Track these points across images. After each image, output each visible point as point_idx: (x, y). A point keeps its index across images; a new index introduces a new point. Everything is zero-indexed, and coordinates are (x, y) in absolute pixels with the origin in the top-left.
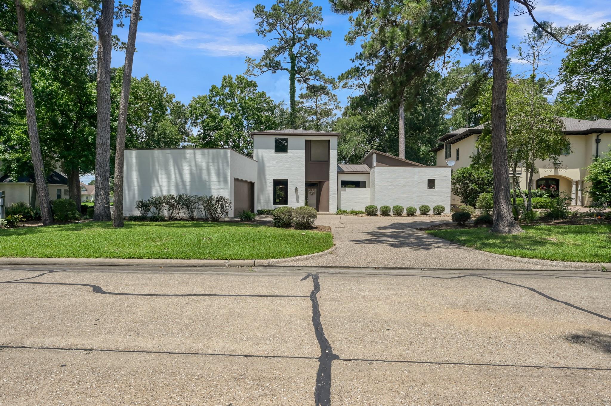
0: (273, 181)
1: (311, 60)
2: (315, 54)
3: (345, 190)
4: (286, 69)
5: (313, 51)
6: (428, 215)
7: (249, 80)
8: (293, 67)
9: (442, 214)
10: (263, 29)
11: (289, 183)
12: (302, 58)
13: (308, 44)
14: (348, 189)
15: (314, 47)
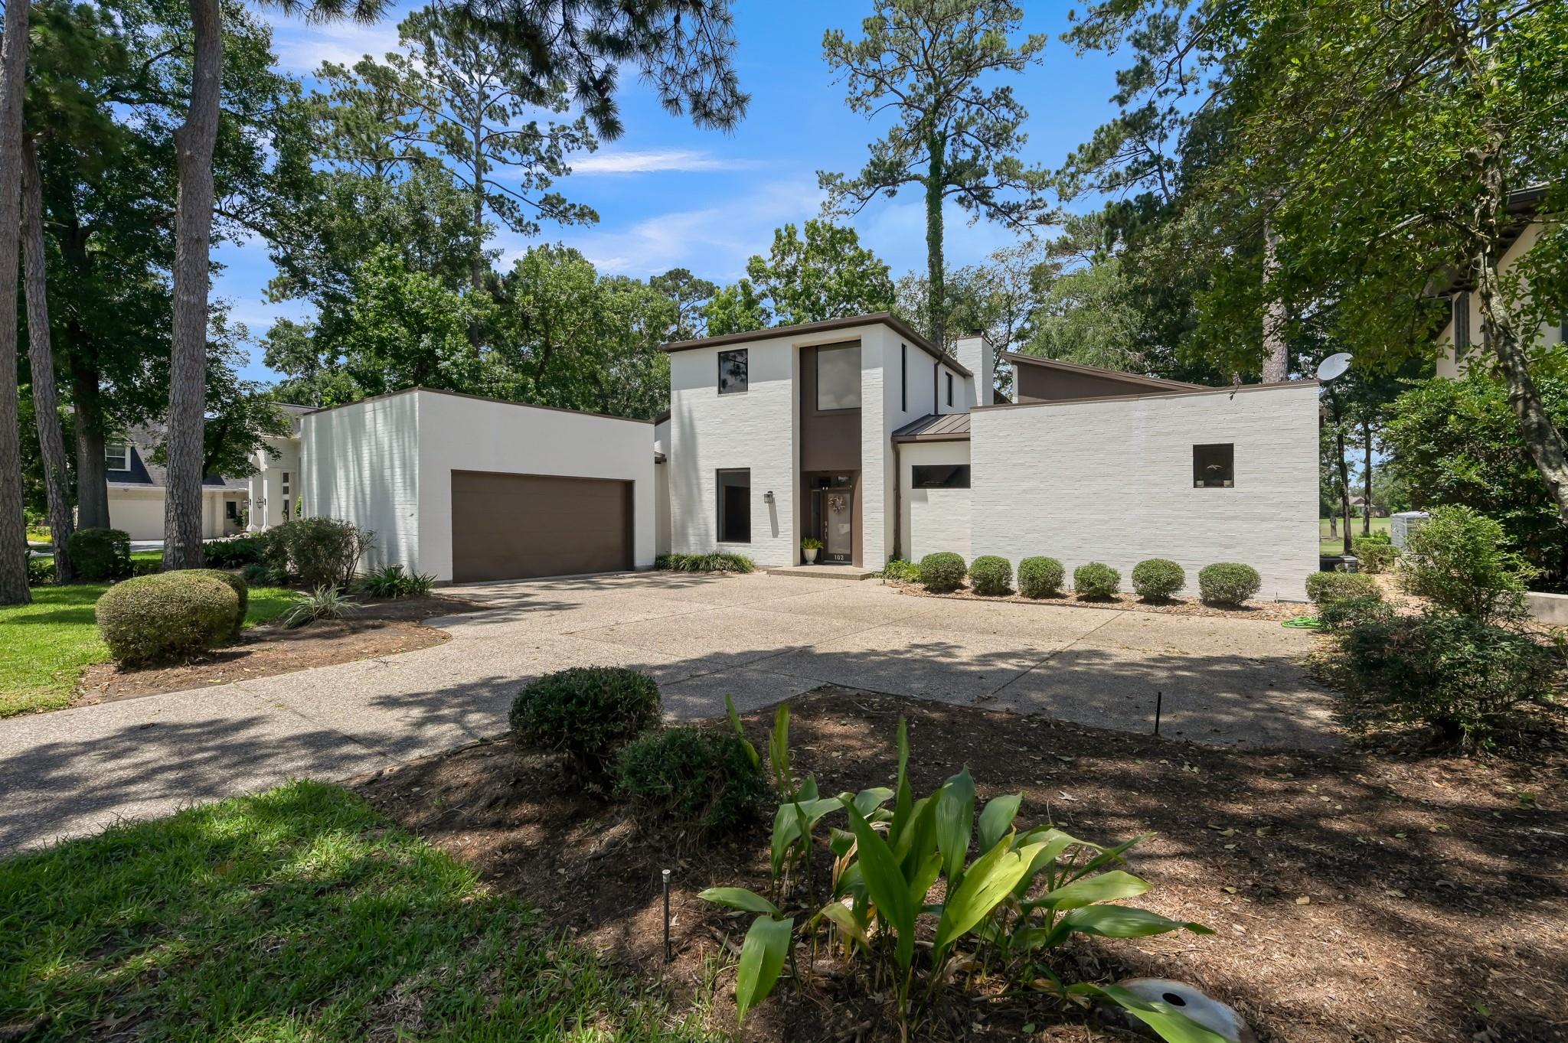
0: (713, 475)
1: (1000, 136)
2: (1011, 116)
3: (925, 499)
4: (916, 178)
5: (1004, 112)
6: (1174, 602)
7: (837, 226)
8: (935, 168)
9: (1245, 603)
10: (858, 93)
11: (753, 480)
12: (966, 137)
13: (986, 95)
14: (933, 494)
15: (1003, 96)
